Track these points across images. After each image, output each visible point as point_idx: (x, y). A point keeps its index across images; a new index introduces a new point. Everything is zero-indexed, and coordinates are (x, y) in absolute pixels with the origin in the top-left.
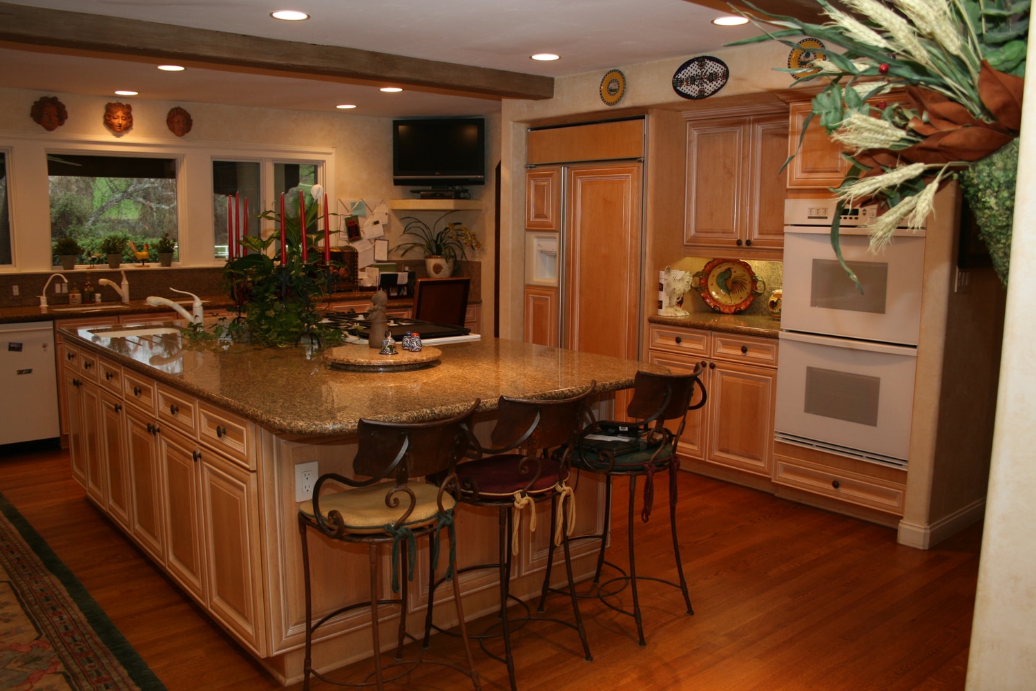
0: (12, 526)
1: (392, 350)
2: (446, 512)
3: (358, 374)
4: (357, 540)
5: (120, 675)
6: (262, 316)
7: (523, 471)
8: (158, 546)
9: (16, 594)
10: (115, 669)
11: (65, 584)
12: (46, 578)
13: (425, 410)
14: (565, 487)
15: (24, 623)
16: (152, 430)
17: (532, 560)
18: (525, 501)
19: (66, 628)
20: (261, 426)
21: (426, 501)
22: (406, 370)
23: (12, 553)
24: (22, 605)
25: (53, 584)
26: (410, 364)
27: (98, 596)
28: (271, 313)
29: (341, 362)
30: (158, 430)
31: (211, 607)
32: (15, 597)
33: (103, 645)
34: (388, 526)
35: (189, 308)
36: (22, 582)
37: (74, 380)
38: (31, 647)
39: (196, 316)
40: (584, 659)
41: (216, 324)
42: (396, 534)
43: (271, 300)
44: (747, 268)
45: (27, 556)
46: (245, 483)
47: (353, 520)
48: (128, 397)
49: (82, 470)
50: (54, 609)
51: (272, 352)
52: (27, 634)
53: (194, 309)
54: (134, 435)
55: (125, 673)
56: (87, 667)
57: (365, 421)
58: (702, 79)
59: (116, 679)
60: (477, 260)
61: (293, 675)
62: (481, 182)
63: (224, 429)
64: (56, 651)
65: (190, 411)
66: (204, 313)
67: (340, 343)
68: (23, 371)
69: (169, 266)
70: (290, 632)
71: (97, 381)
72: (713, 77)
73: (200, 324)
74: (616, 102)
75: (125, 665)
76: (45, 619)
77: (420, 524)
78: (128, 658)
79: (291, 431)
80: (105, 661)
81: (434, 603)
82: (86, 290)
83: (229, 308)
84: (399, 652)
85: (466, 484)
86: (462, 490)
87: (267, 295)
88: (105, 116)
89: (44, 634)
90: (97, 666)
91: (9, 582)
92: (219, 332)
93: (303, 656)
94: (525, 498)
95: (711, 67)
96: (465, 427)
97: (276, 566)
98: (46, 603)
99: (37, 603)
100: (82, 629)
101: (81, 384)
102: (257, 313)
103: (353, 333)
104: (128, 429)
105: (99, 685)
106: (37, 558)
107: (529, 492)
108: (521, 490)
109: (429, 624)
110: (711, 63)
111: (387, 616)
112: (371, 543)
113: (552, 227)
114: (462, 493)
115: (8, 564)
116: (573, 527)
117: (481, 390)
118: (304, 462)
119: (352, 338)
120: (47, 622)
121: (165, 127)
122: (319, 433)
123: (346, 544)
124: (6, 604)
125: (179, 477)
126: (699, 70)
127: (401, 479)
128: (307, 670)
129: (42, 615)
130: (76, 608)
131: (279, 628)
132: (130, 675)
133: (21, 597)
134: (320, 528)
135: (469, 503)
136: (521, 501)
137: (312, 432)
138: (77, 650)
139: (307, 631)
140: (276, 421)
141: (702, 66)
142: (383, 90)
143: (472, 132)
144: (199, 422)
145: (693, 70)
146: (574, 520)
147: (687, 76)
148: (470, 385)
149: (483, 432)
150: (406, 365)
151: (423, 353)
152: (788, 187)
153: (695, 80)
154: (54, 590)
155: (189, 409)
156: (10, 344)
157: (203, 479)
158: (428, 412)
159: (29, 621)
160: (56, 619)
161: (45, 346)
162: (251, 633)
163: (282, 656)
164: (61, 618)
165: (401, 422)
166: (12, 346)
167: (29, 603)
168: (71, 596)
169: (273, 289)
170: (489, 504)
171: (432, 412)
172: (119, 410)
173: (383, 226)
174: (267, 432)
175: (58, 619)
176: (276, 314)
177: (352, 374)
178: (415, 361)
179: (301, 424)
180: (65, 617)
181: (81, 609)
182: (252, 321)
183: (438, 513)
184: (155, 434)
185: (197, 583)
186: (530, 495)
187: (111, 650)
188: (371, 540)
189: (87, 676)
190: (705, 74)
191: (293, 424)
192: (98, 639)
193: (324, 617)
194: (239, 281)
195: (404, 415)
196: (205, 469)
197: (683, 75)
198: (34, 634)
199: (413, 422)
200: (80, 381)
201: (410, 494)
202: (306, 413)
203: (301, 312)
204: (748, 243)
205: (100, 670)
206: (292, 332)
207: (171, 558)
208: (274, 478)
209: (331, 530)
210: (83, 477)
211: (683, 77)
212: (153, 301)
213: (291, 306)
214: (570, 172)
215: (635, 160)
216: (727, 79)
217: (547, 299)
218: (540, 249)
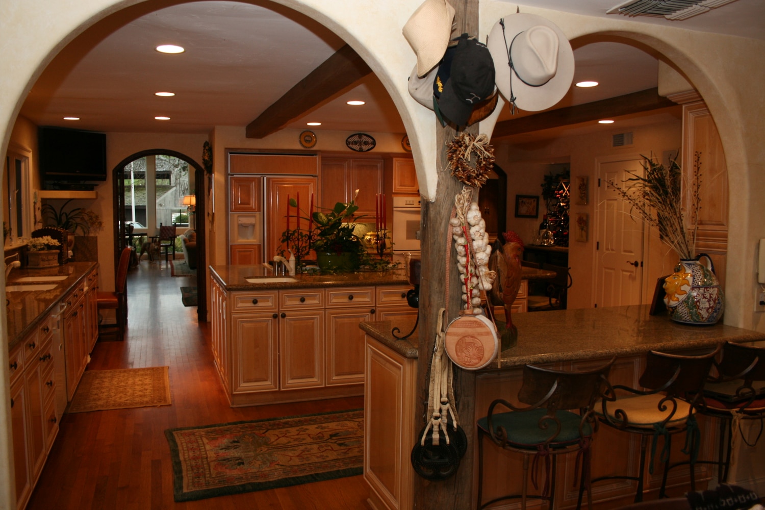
58: (360, 143)
72: (367, 143)
74: (311, 147)
110: (365, 137)
113: (254, 210)
126: (359, 139)
141: (360, 137)
145: (356, 138)
152: (394, 191)
153: (357, 143)
190: (363, 141)
211: (351, 141)
214: (268, 180)
215: (312, 175)
216: (375, 145)
217: (251, 251)
218: (240, 222)
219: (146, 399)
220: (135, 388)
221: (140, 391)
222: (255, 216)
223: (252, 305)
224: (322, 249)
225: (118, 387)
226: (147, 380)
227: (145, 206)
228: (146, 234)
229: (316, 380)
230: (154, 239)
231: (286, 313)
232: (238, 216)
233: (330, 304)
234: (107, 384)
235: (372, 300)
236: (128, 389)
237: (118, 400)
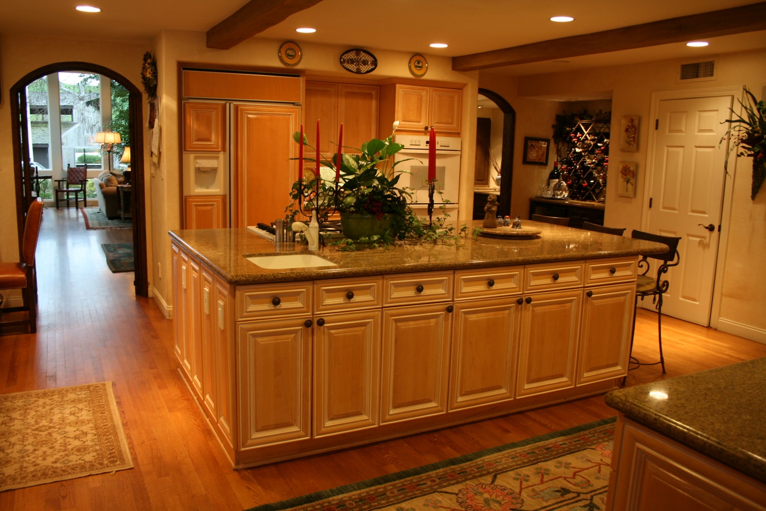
58: (358, 62)
72: (365, 63)
74: (294, 65)
113: (218, 149)
126: (355, 56)
141: (358, 54)
147: (348, 58)
153: (353, 62)
190: (360, 59)
197: (346, 57)
214: (237, 108)
215: (293, 104)
216: (376, 66)
217: (213, 205)
218: (197, 166)
219: (89, 457)
220: (66, 433)
221: (75, 438)
222: (217, 158)
223: (272, 307)
224: (352, 209)
225: (37, 429)
226: (84, 412)
227: (48, 144)
228: (50, 177)
229: (365, 417)
230: (61, 182)
231: (325, 319)
232: (196, 158)
233: (389, 300)
234: (17, 425)
235: (448, 292)
236: (55, 435)
237: (39, 461)
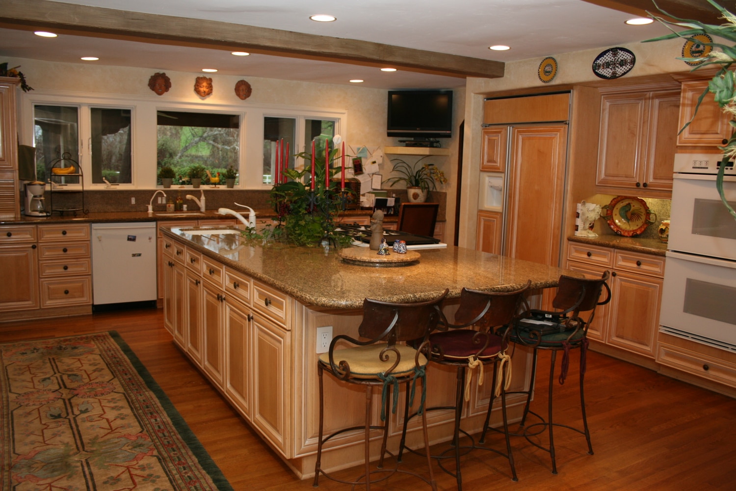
0: (126, 357)
1: (386, 252)
2: (421, 367)
3: (362, 268)
4: (358, 382)
5: (193, 462)
6: (296, 224)
7: (476, 342)
8: (220, 378)
9: (128, 402)
10: (190, 458)
11: (159, 398)
12: (146, 393)
13: (409, 295)
14: (505, 355)
15: (133, 421)
16: (220, 298)
17: (477, 406)
18: (476, 363)
19: (159, 427)
20: (296, 299)
21: (407, 359)
22: (395, 266)
23: (126, 374)
24: (132, 409)
25: (151, 397)
26: (398, 262)
27: (179, 408)
28: (303, 223)
29: (350, 259)
30: (225, 299)
31: (254, 421)
32: (127, 404)
33: (182, 441)
34: (380, 374)
35: (247, 217)
36: (132, 394)
37: (169, 262)
38: (137, 437)
39: (251, 223)
40: (512, 480)
41: (265, 229)
42: (386, 380)
43: (303, 214)
44: (643, 203)
45: (135, 377)
46: (282, 338)
47: (356, 369)
48: (205, 275)
49: (171, 323)
50: (151, 413)
51: (302, 249)
52: (135, 429)
53: (250, 218)
54: (208, 302)
55: (196, 460)
56: (172, 454)
57: (369, 300)
59: (190, 464)
60: (444, 191)
61: (307, 473)
62: (449, 136)
63: (270, 301)
64: (152, 441)
65: (247, 287)
66: (256, 221)
67: (349, 246)
68: (135, 254)
69: (232, 187)
70: (307, 443)
71: (184, 263)
72: (623, 63)
73: (254, 228)
75: (197, 455)
76: (146, 420)
77: (402, 374)
78: (198, 450)
79: (317, 305)
80: (183, 451)
81: (407, 431)
82: (178, 202)
83: (274, 218)
84: (381, 463)
85: (435, 349)
86: (432, 353)
87: (300, 210)
88: (195, 86)
89: (145, 430)
90: (178, 454)
91: (124, 394)
92: (267, 234)
93: (315, 459)
94: (476, 361)
95: (622, 55)
96: (437, 308)
97: (300, 397)
98: (146, 409)
99: (141, 409)
100: (169, 428)
101: (173, 265)
102: (293, 222)
103: (358, 239)
104: (204, 297)
105: (179, 466)
106: (141, 379)
107: (479, 357)
108: (474, 355)
109: (402, 446)
110: (622, 53)
111: (374, 437)
112: (368, 385)
113: (500, 169)
114: (433, 355)
115: (123, 381)
116: (509, 384)
117: (448, 283)
118: (323, 326)
119: (357, 243)
120: (147, 422)
121: (234, 93)
122: (336, 307)
123: (350, 384)
124: (122, 407)
125: (237, 331)
127: (392, 342)
128: (317, 470)
129: (144, 417)
130: (166, 415)
131: (300, 439)
132: (199, 462)
133: (131, 404)
134: (333, 372)
135: (437, 362)
136: (473, 363)
137: (331, 305)
138: (165, 442)
139: (319, 443)
140: (307, 297)
142: (383, 70)
143: (443, 100)
144: (253, 294)
145: (608, 58)
146: (510, 379)
147: (604, 62)
148: (440, 279)
149: (449, 312)
150: (395, 263)
151: (408, 255)
152: (678, 144)
154: (152, 401)
155: (246, 286)
156: (129, 236)
157: (253, 334)
158: (412, 296)
159: (136, 420)
160: (153, 420)
161: (150, 239)
162: (281, 441)
163: (300, 459)
164: (156, 420)
165: (392, 302)
166: (130, 237)
167: (136, 408)
168: (163, 406)
169: (304, 206)
170: (451, 364)
171: (414, 296)
172: (199, 284)
173: (379, 165)
174: (299, 303)
175: (154, 421)
176: (306, 224)
177: (358, 267)
178: (402, 260)
179: (324, 300)
180: (158, 419)
181: (169, 416)
182: (289, 227)
183: (415, 367)
184: (222, 301)
185: (246, 405)
186: (480, 359)
187: (187, 444)
188: (368, 383)
189: (172, 460)
191: (318, 300)
192: (179, 436)
193: (331, 434)
194: (281, 199)
195: (395, 298)
196: (255, 327)
197: (600, 61)
198: (139, 429)
199: (401, 303)
200: (173, 263)
201: (396, 352)
202: (327, 292)
203: (323, 223)
204: (645, 185)
205: (180, 457)
206: (316, 236)
207: (229, 385)
208: (302, 336)
209: (340, 374)
210: (172, 328)
211: (600, 63)
212: (223, 211)
213: (316, 219)
214: (514, 130)
215: (562, 122)
216: (634, 65)
217: (494, 221)
222: (501, 177)
